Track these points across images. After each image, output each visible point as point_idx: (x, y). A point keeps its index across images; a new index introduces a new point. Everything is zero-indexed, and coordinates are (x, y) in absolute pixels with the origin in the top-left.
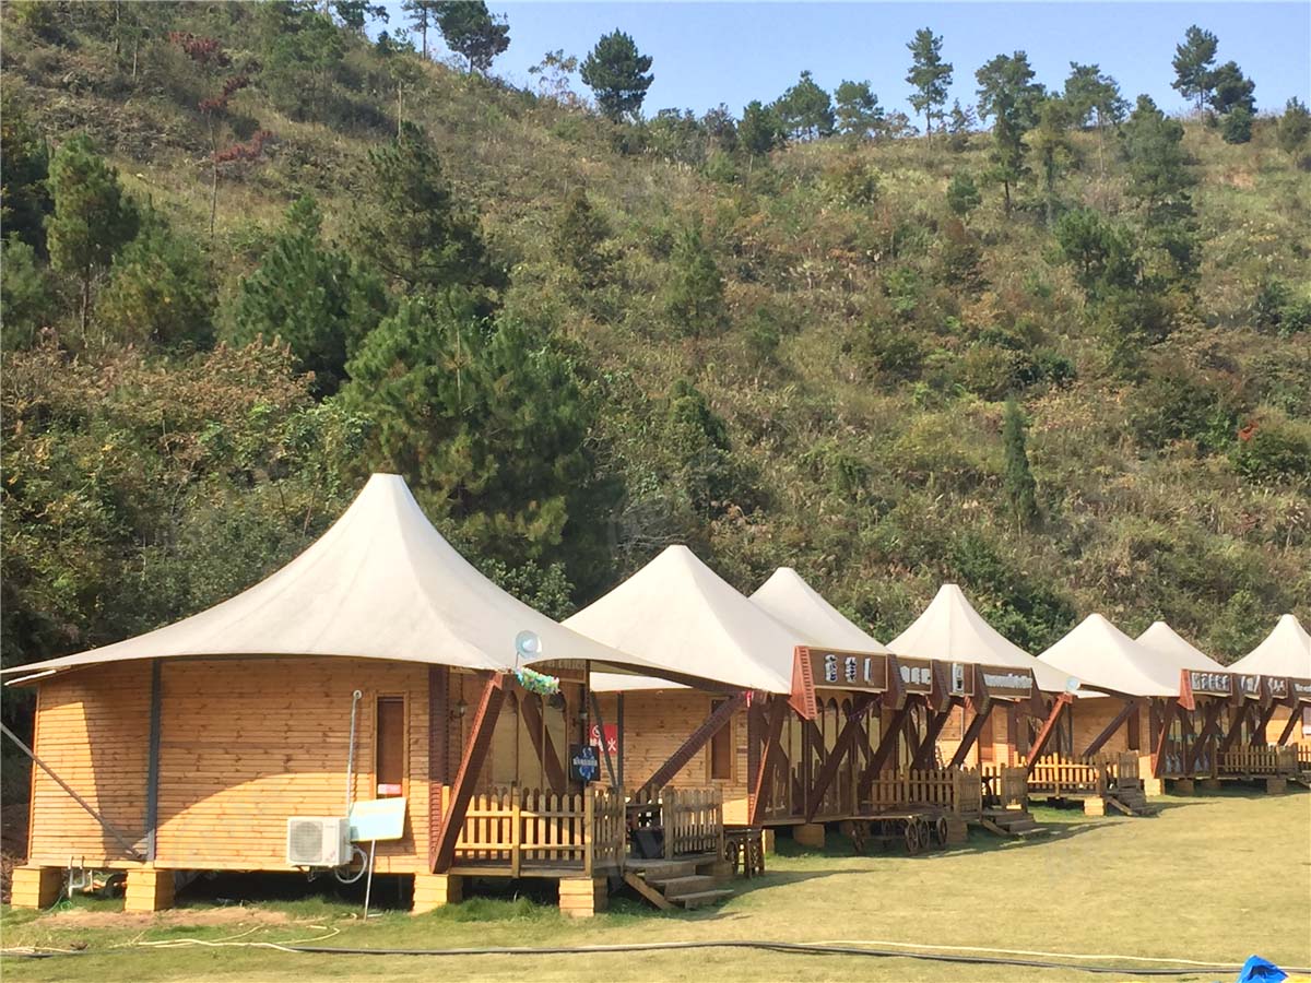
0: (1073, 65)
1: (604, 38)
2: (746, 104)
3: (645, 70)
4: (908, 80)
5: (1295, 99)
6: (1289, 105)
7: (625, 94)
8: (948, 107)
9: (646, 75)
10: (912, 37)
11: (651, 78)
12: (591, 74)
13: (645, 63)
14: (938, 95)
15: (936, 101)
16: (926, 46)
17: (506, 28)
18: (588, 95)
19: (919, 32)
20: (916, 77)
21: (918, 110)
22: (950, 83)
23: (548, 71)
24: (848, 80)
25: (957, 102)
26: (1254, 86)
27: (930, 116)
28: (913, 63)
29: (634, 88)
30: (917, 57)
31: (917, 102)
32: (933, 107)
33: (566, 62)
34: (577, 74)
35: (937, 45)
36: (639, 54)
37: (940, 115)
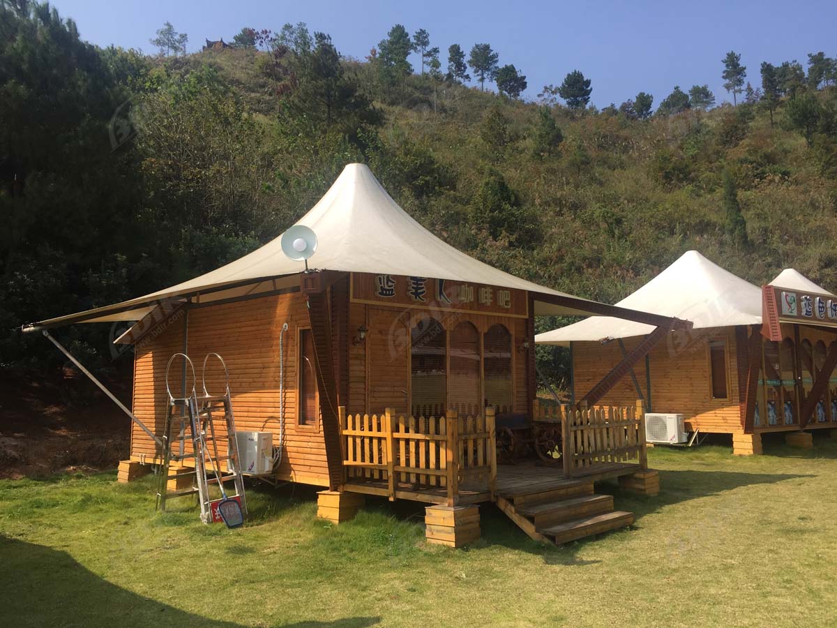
0: (809, 55)
1: (569, 75)
2: (637, 94)
3: (588, 86)
4: (723, 77)
7: (579, 99)
8: (744, 87)
9: (589, 88)
10: (725, 57)
11: (591, 89)
12: (564, 92)
13: (588, 83)
14: (740, 82)
15: (737, 85)
16: (732, 60)
17: (524, 77)
18: (563, 102)
19: (728, 55)
20: (727, 75)
21: (729, 90)
22: (745, 76)
23: (546, 95)
24: (695, 85)
25: (749, 85)
27: (735, 92)
28: (725, 69)
29: (583, 95)
30: (727, 66)
31: (728, 87)
32: (736, 88)
33: (553, 90)
34: (558, 94)
35: (738, 59)
36: (585, 80)
37: (740, 91)
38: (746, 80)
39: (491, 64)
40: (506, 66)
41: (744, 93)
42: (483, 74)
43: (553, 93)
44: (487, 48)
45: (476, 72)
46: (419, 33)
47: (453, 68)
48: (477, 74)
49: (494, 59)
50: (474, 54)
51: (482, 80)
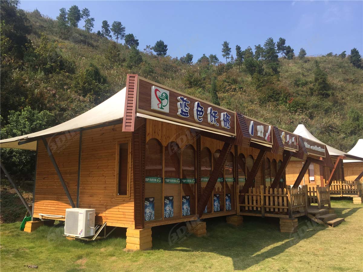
0: (255, 46)
1: (158, 42)
2: (187, 54)
4: (222, 51)
5: (302, 49)
6: (301, 50)
7: (162, 53)
8: (230, 56)
10: (223, 43)
11: (167, 49)
12: (155, 49)
13: (166, 46)
14: (228, 54)
15: (228, 55)
16: (226, 45)
17: (138, 40)
18: (155, 53)
19: (224, 42)
20: (224, 51)
22: (231, 52)
23: (148, 50)
24: (211, 54)
25: (232, 55)
26: (293, 50)
27: (227, 58)
28: (223, 48)
29: (164, 51)
30: (224, 47)
31: (224, 56)
32: (227, 56)
33: (151, 47)
34: (153, 50)
35: (228, 44)
36: (165, 44)
37: (228, 58)
38: (231, 53)
39: (121, 31)
40: (129, 34)
41: (230, 59)
42: (117, 36)
43: (151, 49)
44: (120, 23)
45: (114, 34)
46: (84, 10)
47: (104, 31)
48: (115, 35)
49: (123, 29)
50: (113, 26)
51: (117, 38)
